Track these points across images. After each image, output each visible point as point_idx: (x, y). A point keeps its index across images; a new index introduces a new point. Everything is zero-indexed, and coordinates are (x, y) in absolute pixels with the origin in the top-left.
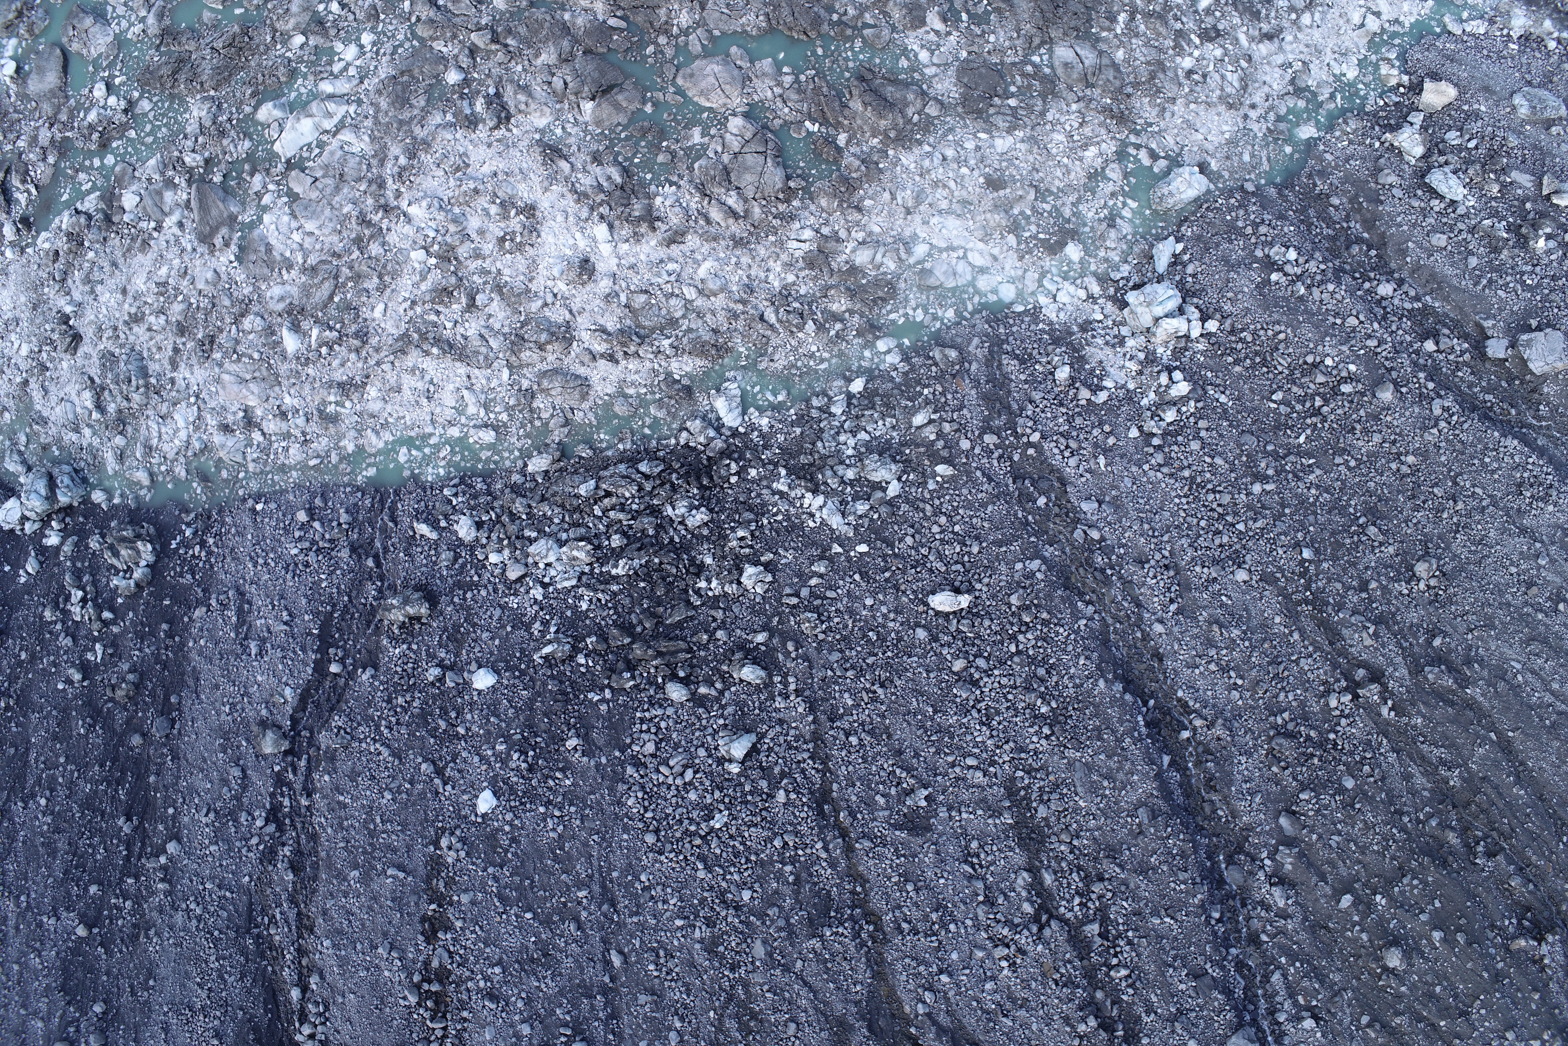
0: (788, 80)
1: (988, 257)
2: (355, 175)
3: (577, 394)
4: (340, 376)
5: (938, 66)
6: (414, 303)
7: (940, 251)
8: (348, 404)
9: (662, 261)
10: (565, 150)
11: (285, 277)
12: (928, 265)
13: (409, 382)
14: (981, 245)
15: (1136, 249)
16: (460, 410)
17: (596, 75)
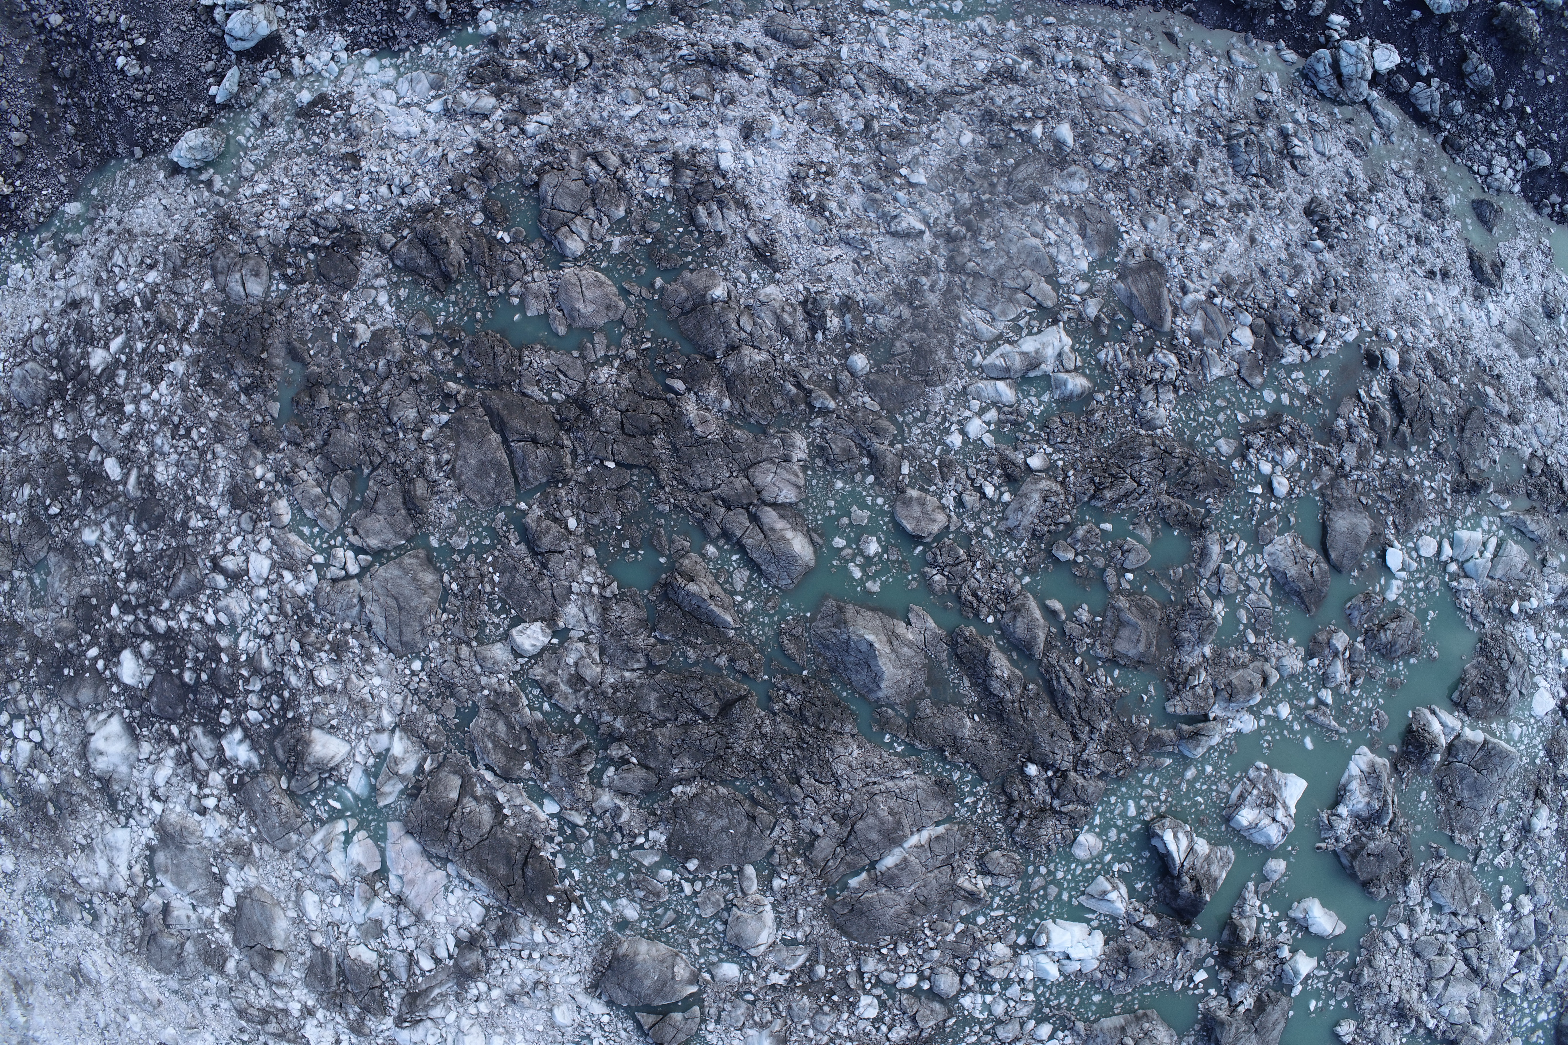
0: (516, 288)
1: (379, 96)
2: (981, 284)
3: (777, 20)
4: (1016, 90)
5: (372, 287)
6: (929, 137)
7: (417, 105)
8: (1009, 61)
9: (674, 125)
10: (751, 254)
11: (1066, 197)
12: (433, 93)
13: (944, 67)
14: (381, 107)
15: (251, 96)
16: (894, 32)
17: (705, 325)
